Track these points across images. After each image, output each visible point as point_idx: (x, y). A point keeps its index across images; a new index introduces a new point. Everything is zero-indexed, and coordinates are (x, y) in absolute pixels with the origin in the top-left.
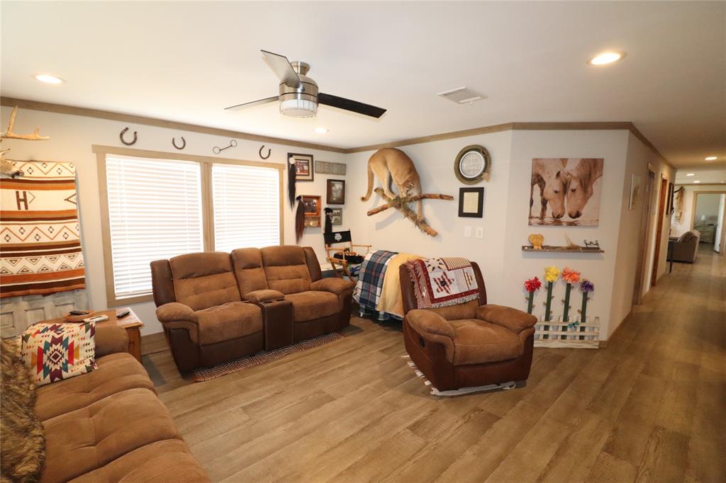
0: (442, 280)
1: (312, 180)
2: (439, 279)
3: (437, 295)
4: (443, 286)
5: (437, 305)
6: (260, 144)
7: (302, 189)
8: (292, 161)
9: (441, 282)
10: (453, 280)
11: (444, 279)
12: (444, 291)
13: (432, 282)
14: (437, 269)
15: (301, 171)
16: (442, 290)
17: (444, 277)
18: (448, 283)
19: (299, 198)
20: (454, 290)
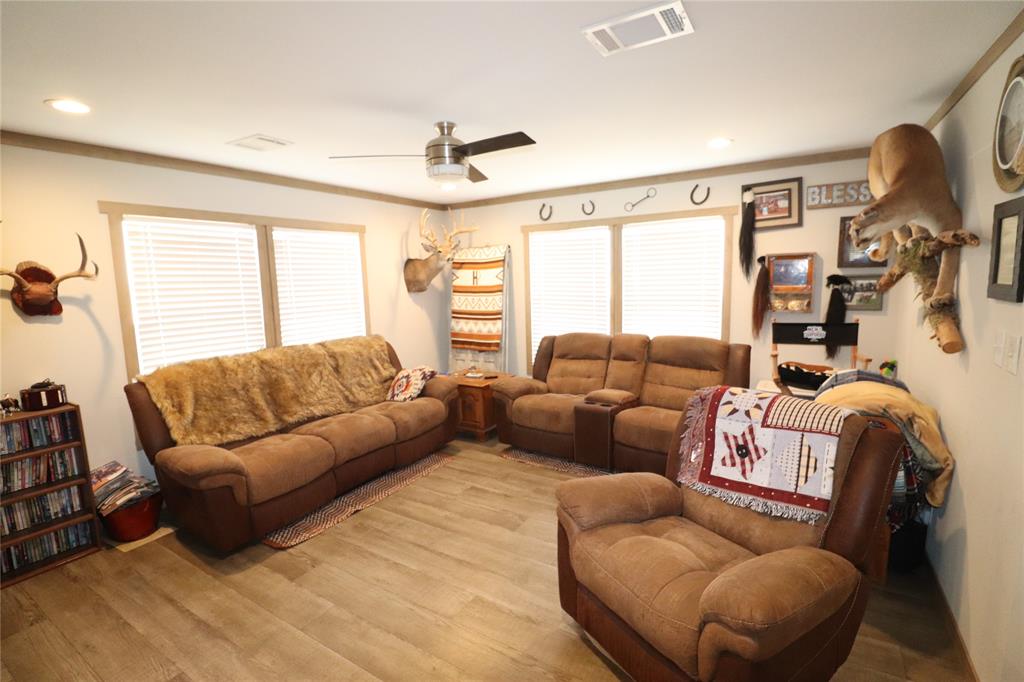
0: (741, 442)
1: (800, 224)
2: (735, 437)
3: (717, 470)
4: (742, 456)
5: (707, 488)
6: (690, 184)
7: (766, 244)
8: (749, 197)
9: (739, 448)
10: (766, 452)
11: (746, 442)
12: (738, 468)
13: (719, 440)
14: (741, 415)
15: (770, 212)
16: (733, 465)
17: (748, 437)
18: (754, 456)
19: (762, 260)
20: (760, 476)
